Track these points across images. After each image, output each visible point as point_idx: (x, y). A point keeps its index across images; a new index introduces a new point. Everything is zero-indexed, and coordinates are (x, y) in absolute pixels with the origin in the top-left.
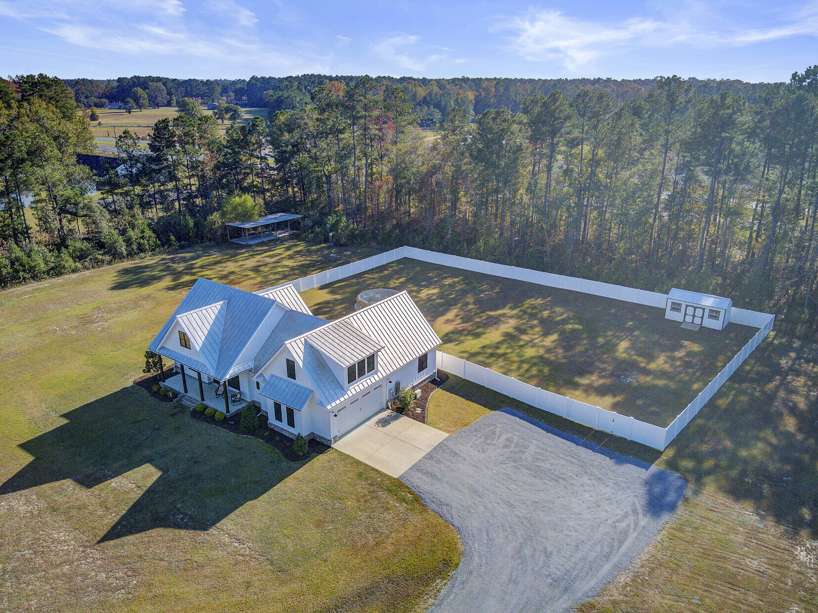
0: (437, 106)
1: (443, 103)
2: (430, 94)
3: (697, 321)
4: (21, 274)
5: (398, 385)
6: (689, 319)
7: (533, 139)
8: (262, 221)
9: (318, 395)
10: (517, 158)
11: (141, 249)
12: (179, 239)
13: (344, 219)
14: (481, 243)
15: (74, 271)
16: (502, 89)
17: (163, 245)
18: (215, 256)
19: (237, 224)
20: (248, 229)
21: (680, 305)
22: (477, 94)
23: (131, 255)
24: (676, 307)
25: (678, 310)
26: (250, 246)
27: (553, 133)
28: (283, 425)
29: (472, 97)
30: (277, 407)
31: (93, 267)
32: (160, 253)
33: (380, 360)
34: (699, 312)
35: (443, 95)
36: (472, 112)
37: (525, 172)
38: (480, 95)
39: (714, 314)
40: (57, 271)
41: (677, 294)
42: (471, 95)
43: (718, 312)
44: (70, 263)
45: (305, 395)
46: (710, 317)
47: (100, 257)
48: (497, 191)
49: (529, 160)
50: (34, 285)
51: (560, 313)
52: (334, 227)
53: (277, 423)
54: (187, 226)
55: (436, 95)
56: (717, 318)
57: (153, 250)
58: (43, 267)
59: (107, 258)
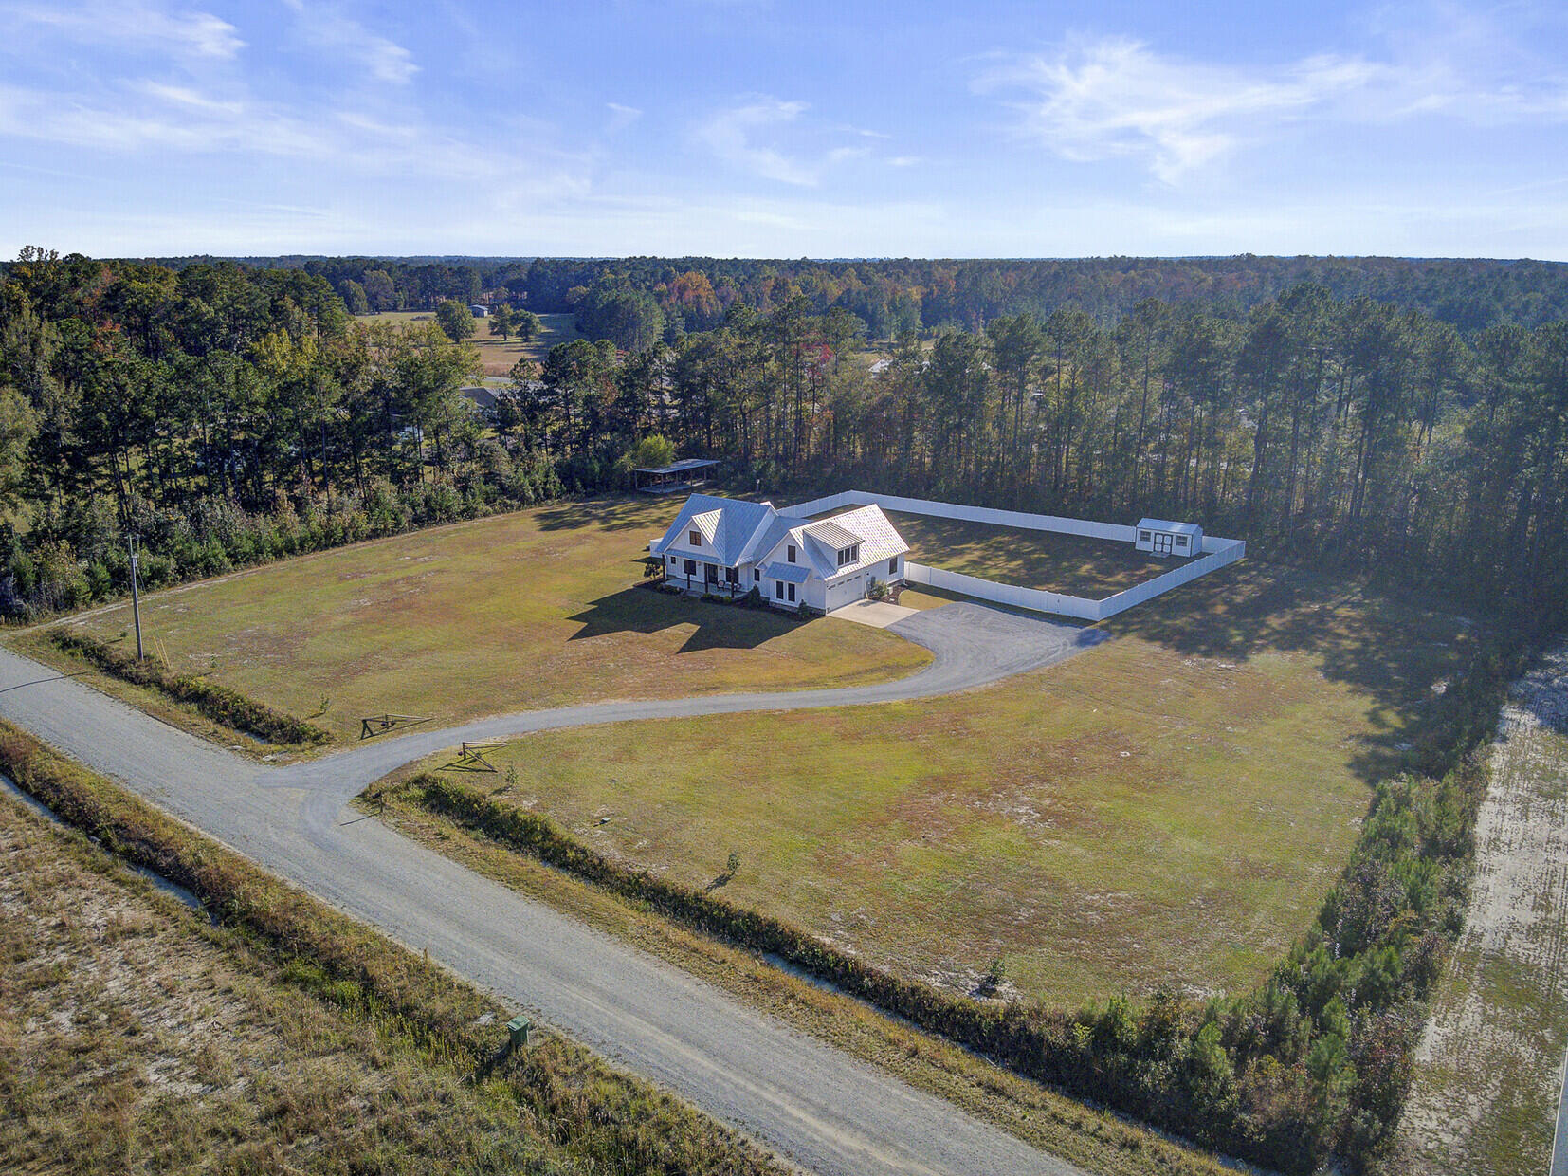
0: (861, 312)
1: (870, 308)
2: (849, 291)
3: (1167, 549)
4: (438, 513)
5: (874, 578)
6: (1158, 548)
7: (1001, 367)
8: (675, 467)
9: (816, 571)
10: (982, 389)
11: (548, 496)
12: (584, 486)
13: (773, 464)
14: (942, 484)
15: (486, 515)
16: (967, 283)
17: (569, 492)
18: (631, 505)
19: (648, 469)
20: (664, 475)
21: (1149, 534)
22: (925, 290)
23: (538, 501)
24: (1145, 536)
25: (1148, 539)
26: (666, 494)
27: (1023, 360)
28: (785, 602)
29: (918, 297)
30: (780, 586)
31: (503, 512)
32: (567, 500)
33: (862, 555)
34: (1167, 540)
35: (869, 294)
36: (918, 322)
37: (992, 404)
38: (931, 293)
39: (1182, 541)
40: (469, 513)
41: (1146, 524)
42: (915, 294)
43: (1185, 538)
44: (483, 507)
45: (804, 573)
46: (1178, 543)
47: (509, 501)
48: (959, 427)
49: (997, 391)
50: (449, 527)
51: (1027, 546)
52: (761, 473)
53: (779, 601)
54: (593, 470)
55: (858, 293)
56: (1184, 544)
57: (559, 497)
58: (456, 509)
59: (515, 502)
